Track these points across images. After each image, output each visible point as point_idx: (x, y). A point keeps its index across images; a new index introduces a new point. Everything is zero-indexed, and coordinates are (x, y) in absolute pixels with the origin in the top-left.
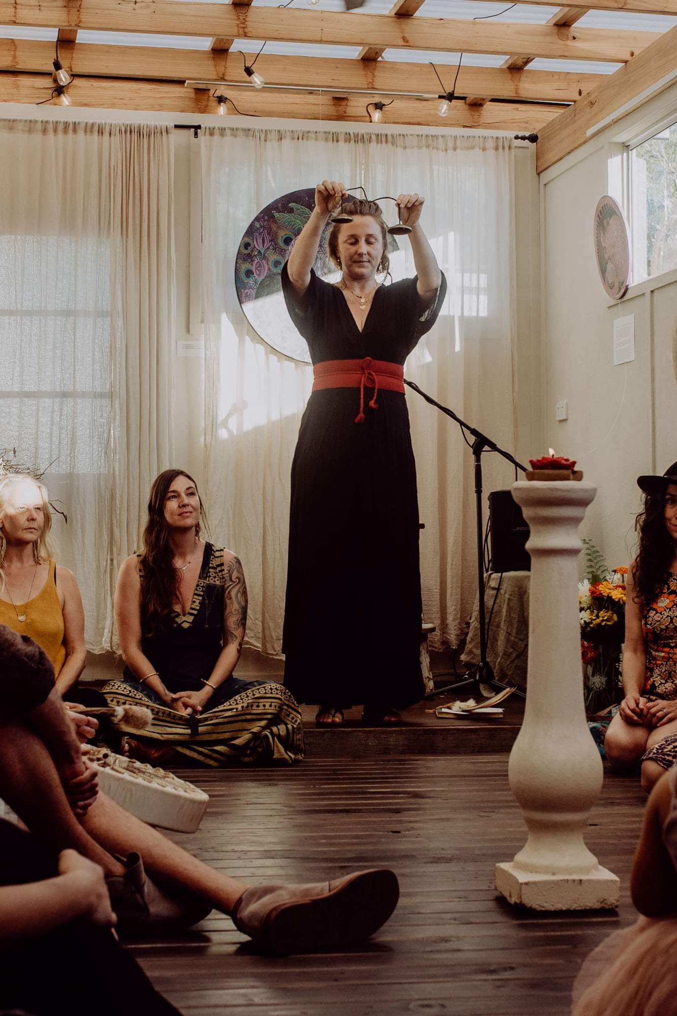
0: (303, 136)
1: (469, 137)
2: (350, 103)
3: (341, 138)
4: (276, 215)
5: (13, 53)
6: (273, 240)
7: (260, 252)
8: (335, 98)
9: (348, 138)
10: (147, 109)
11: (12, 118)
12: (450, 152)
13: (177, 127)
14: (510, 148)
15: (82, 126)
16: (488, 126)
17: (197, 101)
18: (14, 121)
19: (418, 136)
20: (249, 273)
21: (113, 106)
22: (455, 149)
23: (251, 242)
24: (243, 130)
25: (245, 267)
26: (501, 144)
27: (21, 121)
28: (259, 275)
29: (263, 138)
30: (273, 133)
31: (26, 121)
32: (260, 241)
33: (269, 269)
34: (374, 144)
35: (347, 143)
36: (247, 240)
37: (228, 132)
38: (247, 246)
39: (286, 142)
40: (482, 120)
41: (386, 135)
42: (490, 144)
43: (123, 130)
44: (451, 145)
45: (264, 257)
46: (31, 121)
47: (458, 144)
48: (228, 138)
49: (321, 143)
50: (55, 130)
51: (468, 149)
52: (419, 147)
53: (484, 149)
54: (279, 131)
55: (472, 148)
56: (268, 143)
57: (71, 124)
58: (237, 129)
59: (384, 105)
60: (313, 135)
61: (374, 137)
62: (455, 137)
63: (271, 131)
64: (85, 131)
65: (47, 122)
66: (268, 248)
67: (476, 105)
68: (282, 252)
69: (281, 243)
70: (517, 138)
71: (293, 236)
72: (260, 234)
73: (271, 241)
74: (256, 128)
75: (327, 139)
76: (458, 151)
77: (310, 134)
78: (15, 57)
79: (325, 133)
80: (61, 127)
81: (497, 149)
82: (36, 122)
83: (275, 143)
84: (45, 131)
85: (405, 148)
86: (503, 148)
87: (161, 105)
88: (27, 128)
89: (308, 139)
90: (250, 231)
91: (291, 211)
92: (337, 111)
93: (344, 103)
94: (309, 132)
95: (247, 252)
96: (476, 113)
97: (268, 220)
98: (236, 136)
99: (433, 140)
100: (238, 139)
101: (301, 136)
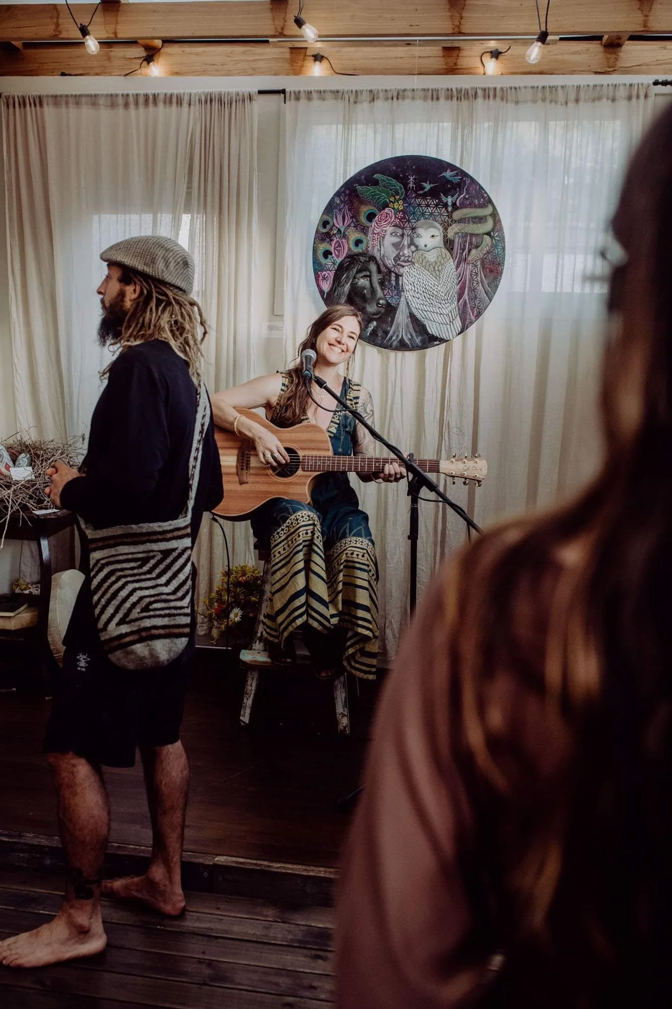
0: (400, 95)
1: (595, 86)
2: (463, 53)
3: (442, 95)
4: (359, 188)
5: (55, 20)
6: (355, 216)
7: (339, 230)
8: (445, 49)
9: (450, 95)
10: (238, 74)
11: (93, 92)
12: (571, 105)
13: (260, 92)
14: (646, 96)
15: (161, 97)
16: (626, 71)
17: (292, 61)
18: (96, 96)
19: (533, 87)
20: (327, 254)
21: (204, 73)
22: (577, 101)
23: (330, 220)
24: (331, 92)
25: (323, 247)
26: (635, 92)
27: (102, 95)
28: (338, 256)
29: (352, 100)
30: (364, 93)
31: (107, 95)
32: (340, 218)
33: (349, 249)
34: (480, 100)
35: (449, 101)
36: (326, 218)
37: (315, 95)
38: (325, 224)
39: (379, 103)
40: (620, 64)
41: (495, 89)
42: (622, 93)
43: (203, 99)
44: (572, 96)
45: (345, 236)
46: (111, 95)
47: (582, 95)
48: (316, 103)
49: (419, 103)
50: (137, 104)
51: (594, 100)
52: (534, 101)
53: (613, 100)
54: (371, 91)
55: (600, 98)
56: (358, 105)
57: (151, 97)
58: (324, 92)
59: (501, 53)
60: (410, 94)
61: (480, 93)
62: (578, 87)
63: (362, 92)
64: (165, 103)
65: (128, 95)
66: (349, 226)
67: (613, 45)
68: (364, 230)
69: (363, 219)
70: (656, 83)
71: (376, 211)
72: (340, 210)
73: (352, 218)
74: (346, 89)
75: (425, 99)
76: (581, 103)
77: (406, 93)
78: (57, 25)
79: (424, 90)
80: (141, 100)
81: (629, 98)
82: (117, 95)
83: (366, 105)
84: (126, 105)
85: (517, 103)
86: (638, 97)
87: (253, 69)
88: (109, 103)
89: (404, 98)
90: (330, 208)
91: (376, 183)
92: (446, 64)
93: (455, 53)
94: (405, 90)
95: (325, 231)
96: (613, 56)
97: (350, 195)
98: (324, 100)
99: (551, 92)
100: (326, 102)
101: (395, 94)
